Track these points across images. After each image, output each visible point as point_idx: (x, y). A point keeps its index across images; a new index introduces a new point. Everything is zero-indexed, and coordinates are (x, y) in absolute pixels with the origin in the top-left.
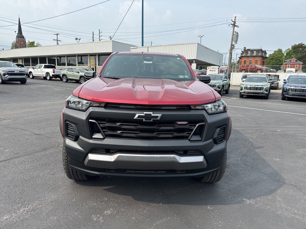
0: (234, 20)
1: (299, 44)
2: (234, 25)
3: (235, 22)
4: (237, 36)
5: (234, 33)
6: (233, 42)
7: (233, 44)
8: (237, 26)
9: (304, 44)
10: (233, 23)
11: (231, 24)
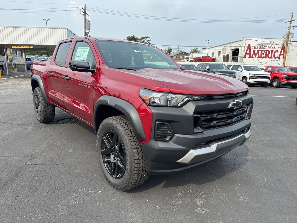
0: (84, 8)
1: (132, 37)
2: (85, 13)
3: (85, 10)
4: (89, 24)
5: (86, 21)
6: (86, 30)
7: (86, 32)
8: (88, 15)
9: (135, 37)
10: (83, 11)
11: (82, 12)
